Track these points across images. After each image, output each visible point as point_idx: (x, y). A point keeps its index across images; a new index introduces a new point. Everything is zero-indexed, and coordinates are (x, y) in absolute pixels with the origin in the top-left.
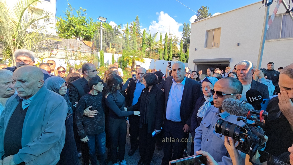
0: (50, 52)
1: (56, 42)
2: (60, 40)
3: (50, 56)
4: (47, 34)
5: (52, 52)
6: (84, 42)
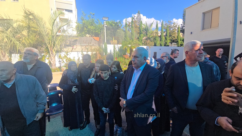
0: (72, 47)
1: (75, 40)
3: (72, 50)
6: (94, 38)
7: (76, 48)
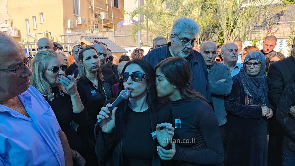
0: (267, 30)
1: (277, 14)
2: (284, 9)
5: (270, 31)
7: (276, 31)
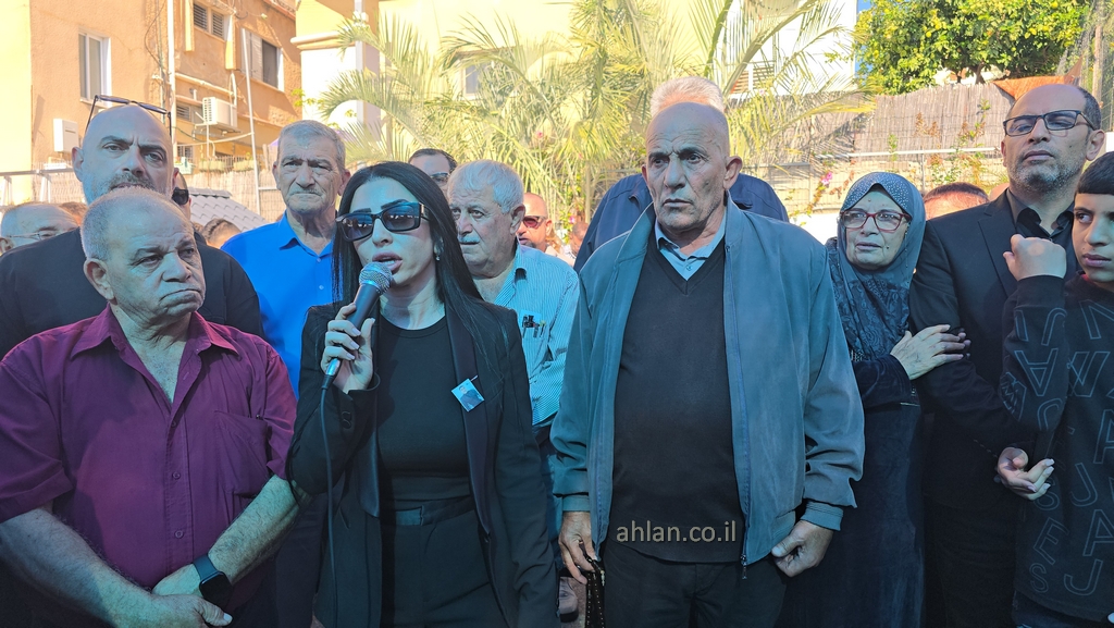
0: (817, 180)
1: (846, 127)
2: (868, 107)
3: (812, 200)
4: (809, 89)
5: (825, 183)
6: (1009, 90)
